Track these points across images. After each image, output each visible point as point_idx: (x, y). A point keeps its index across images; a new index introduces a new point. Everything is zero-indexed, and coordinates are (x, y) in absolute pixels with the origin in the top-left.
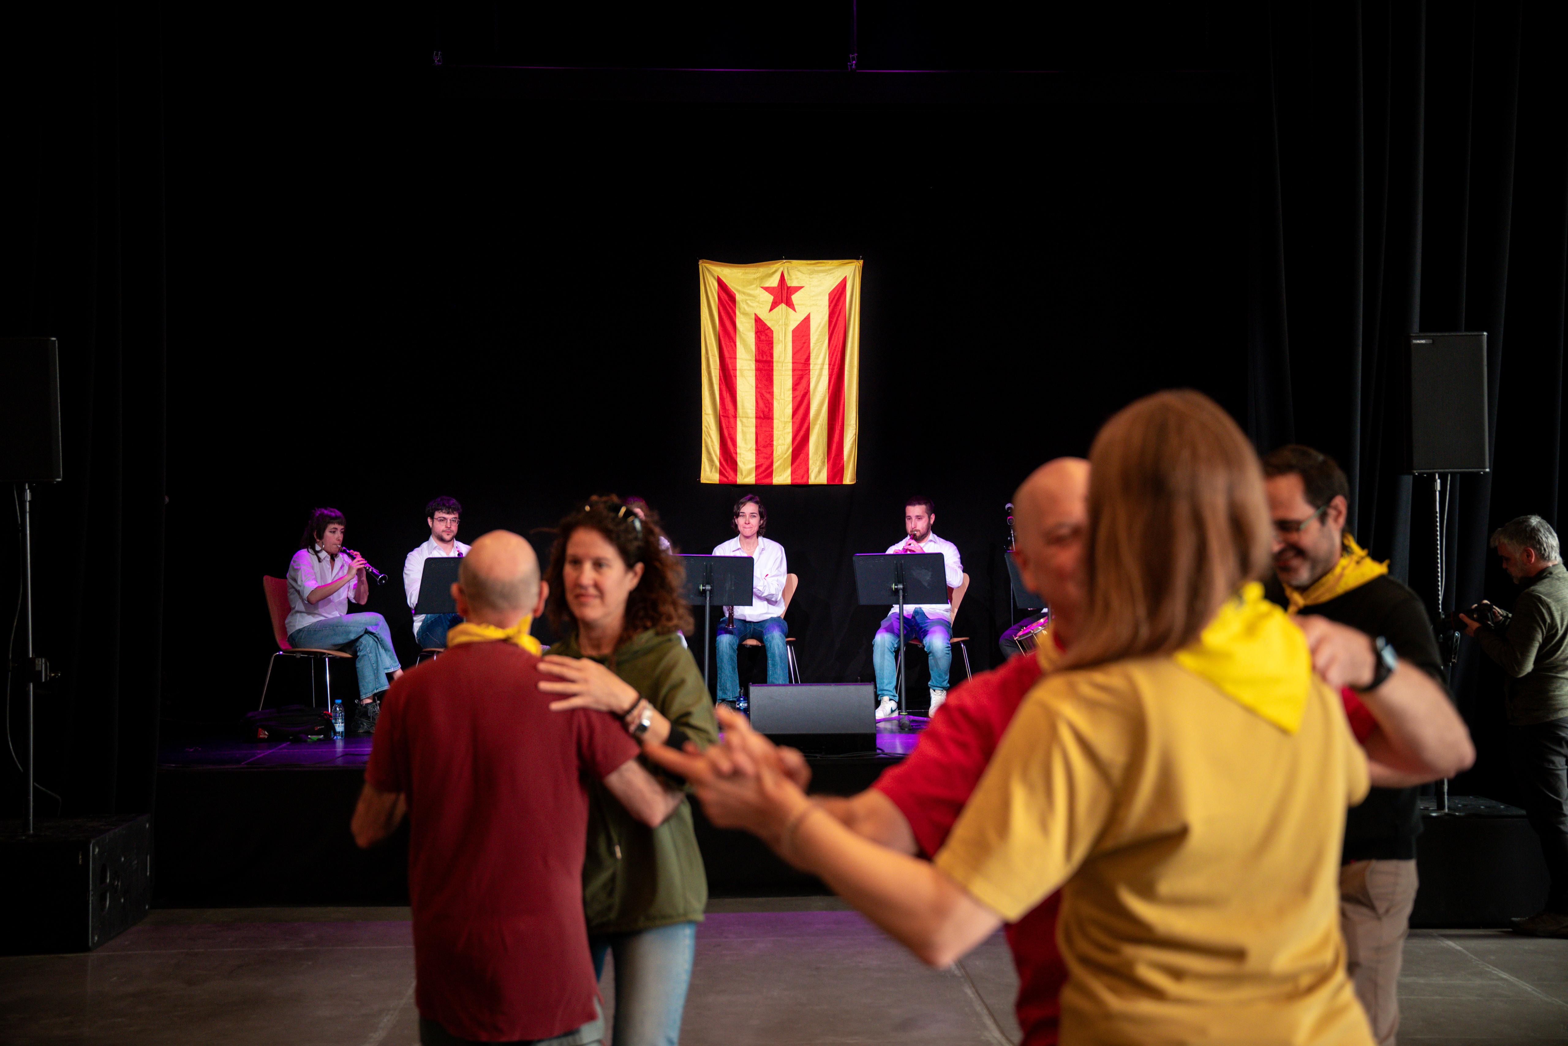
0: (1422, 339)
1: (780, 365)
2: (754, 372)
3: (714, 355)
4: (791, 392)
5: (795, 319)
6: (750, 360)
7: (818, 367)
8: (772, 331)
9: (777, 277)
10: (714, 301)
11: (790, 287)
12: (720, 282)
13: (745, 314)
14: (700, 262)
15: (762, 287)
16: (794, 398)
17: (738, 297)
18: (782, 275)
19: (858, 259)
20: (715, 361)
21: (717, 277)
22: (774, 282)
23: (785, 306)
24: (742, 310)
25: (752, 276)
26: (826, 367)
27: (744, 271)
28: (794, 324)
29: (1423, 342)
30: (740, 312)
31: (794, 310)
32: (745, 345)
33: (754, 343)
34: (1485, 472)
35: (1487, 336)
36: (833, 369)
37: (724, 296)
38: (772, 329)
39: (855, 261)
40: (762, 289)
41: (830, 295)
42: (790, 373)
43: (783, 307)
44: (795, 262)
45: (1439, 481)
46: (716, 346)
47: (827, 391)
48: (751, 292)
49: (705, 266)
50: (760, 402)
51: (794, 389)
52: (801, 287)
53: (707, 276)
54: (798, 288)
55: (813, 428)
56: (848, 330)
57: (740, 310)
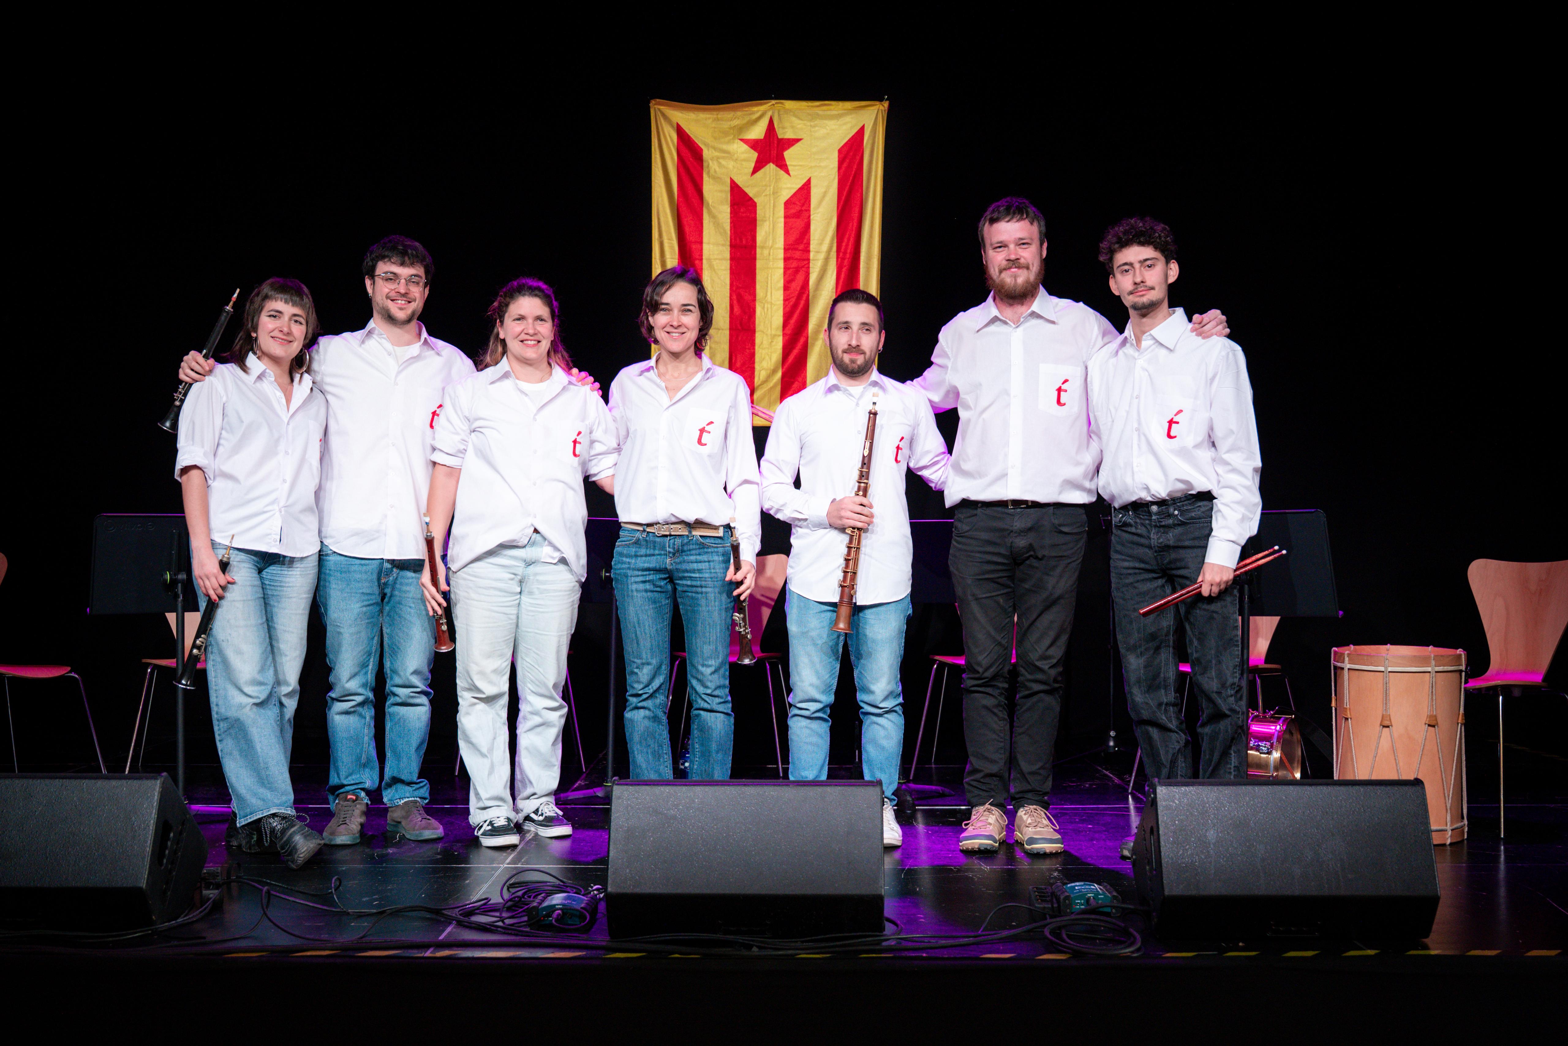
1: (766, 252)
2: (727, 264)
3: (670, 239)
4: (782, 292)
5: (789, 186)
6: (723, 245)
7: (822, 256)
8: (754, 205)
9: (763, 126)
10: (672, 158)
11: (782, 139)
12: (680, 131)
13: (717, 179)
14: (653, 102)
15: (742, 140)
16: (785, 300)
17: (707, 154)
18: (771, 122)
19: (881, 99)
20: (672, 247)
21: (676, 125)
22: (758, 132)
23: (774, 166)
24: (712, 172)
25: (726, 125)
26: (834, 254)
27: (715, 116)
28: (786, 194)
30: (709, 177)
31: (787, 172)
32: (717, 225)
33: (729, 221)
36: (843, 259)
37: (686, 153)
38: (755, 200)
39: (877, 103)
40: (742, 143)
41: (840, 151)
42: (781, 264)
43: (771, 168)
44: (789, 104)
46: (674, 225)
48: (725, 147)
49: (659, 110)
50: (736, 309)
51: (786, 288)
52: (798, 140)
53: (661, 124)
54: (791, 142)
55: (813, 344)
56: (866, 203)
57: (708, 172)
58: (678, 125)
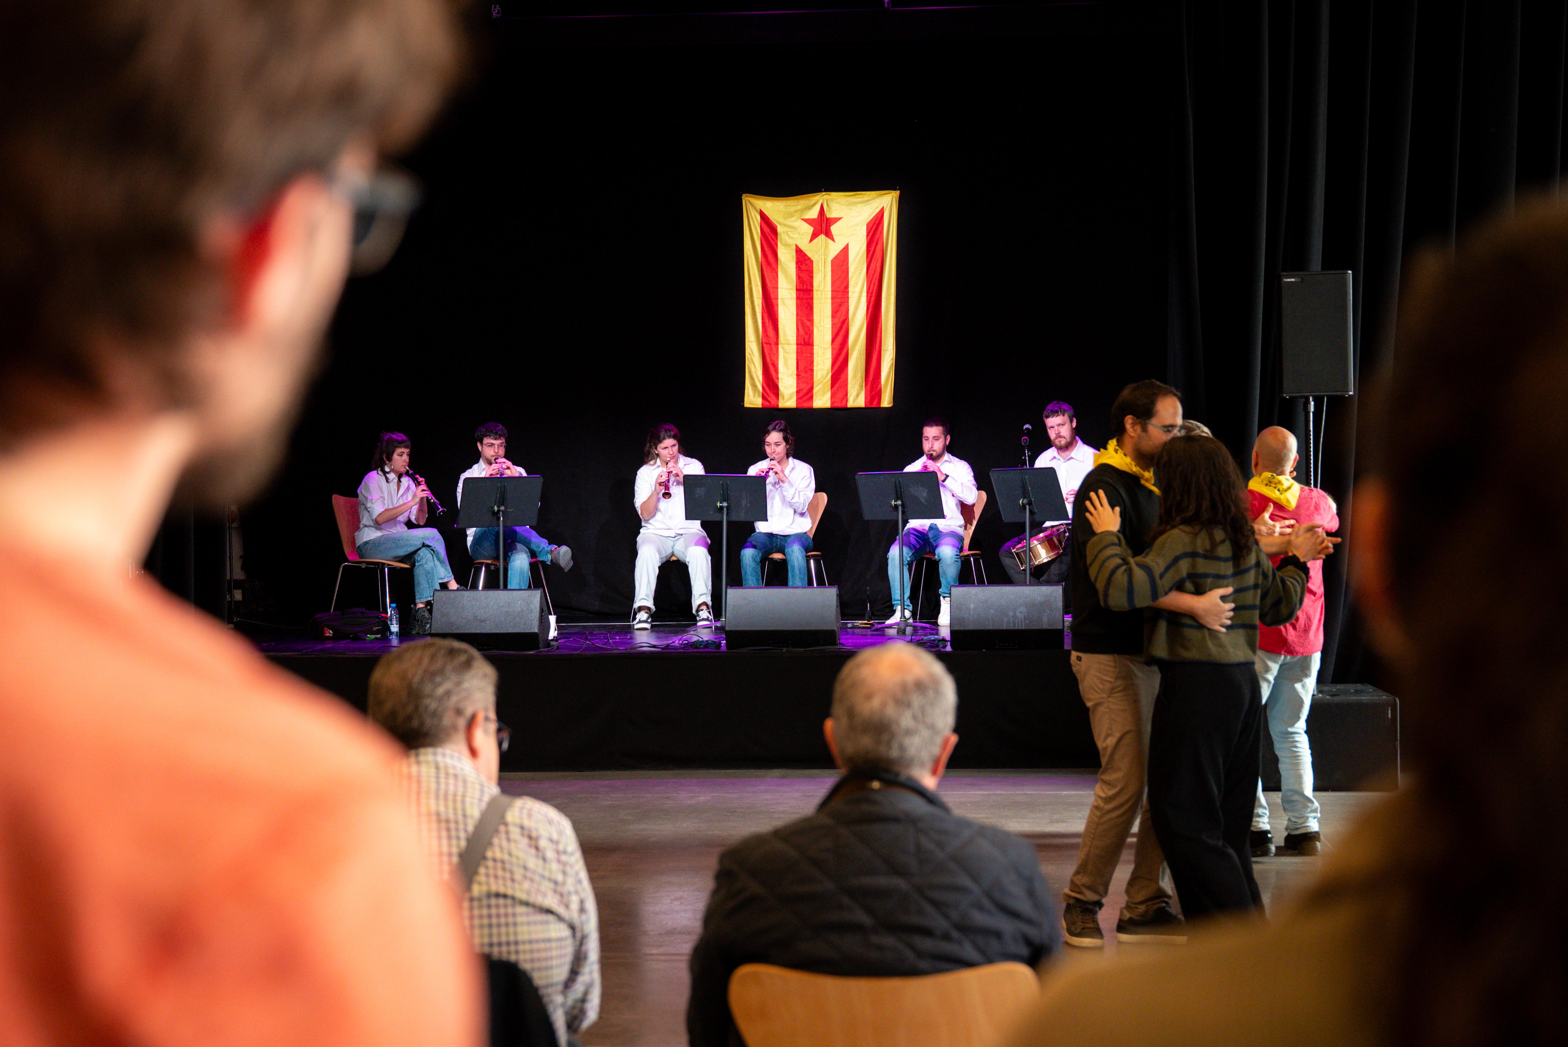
0: (1292, 278)
1: (819, 293)
2: (794, 301)
3: (757, 286)
4: (830, 319)
5: (835, 249)
6: (791, 289)
7: (857, 294)
8: (812, 262)
9: (817, 208)
10: (757, 233)
11: (829, 218)
12: (763, 216)
14: (744, 196)
15: (802, 219)
16: (833, 325)
17: (780, 229)
18: (822, 207)
19: (895, 189)
20: (758, 291)
21: (759, 211)
22: (814, 214)
23: (825, 236)
24: (783, 242)
25: (793, 209)
26: (864, 294)
27: (785, 204)
28: (833, 254)
29: (1293, 280)
30: (781, 243)
31: (833, 240)
32: (787, 276)
33: (795, 273)
34: (1350, 396)
35: (1352, 274)
36: (871, 296)
37: (767, 229)
38: (812, 259)
39: (892, 192)
40: (803, 221)
41: (867, 225)
42: (830, 301)
43: (822, 237)
44: (834, 194)
45: (1312, 403)
46: (759, 276)
47: (866, 317)
48: (792, 224)
49: (748, 200)
50: (801, 329)
51: (833, 317)
52: (840, 219)
53: (749, 209)
54: (837, 220)
55: (852, 354)
56: (886, 259)
57: (781, 240)
58: (760, 210)
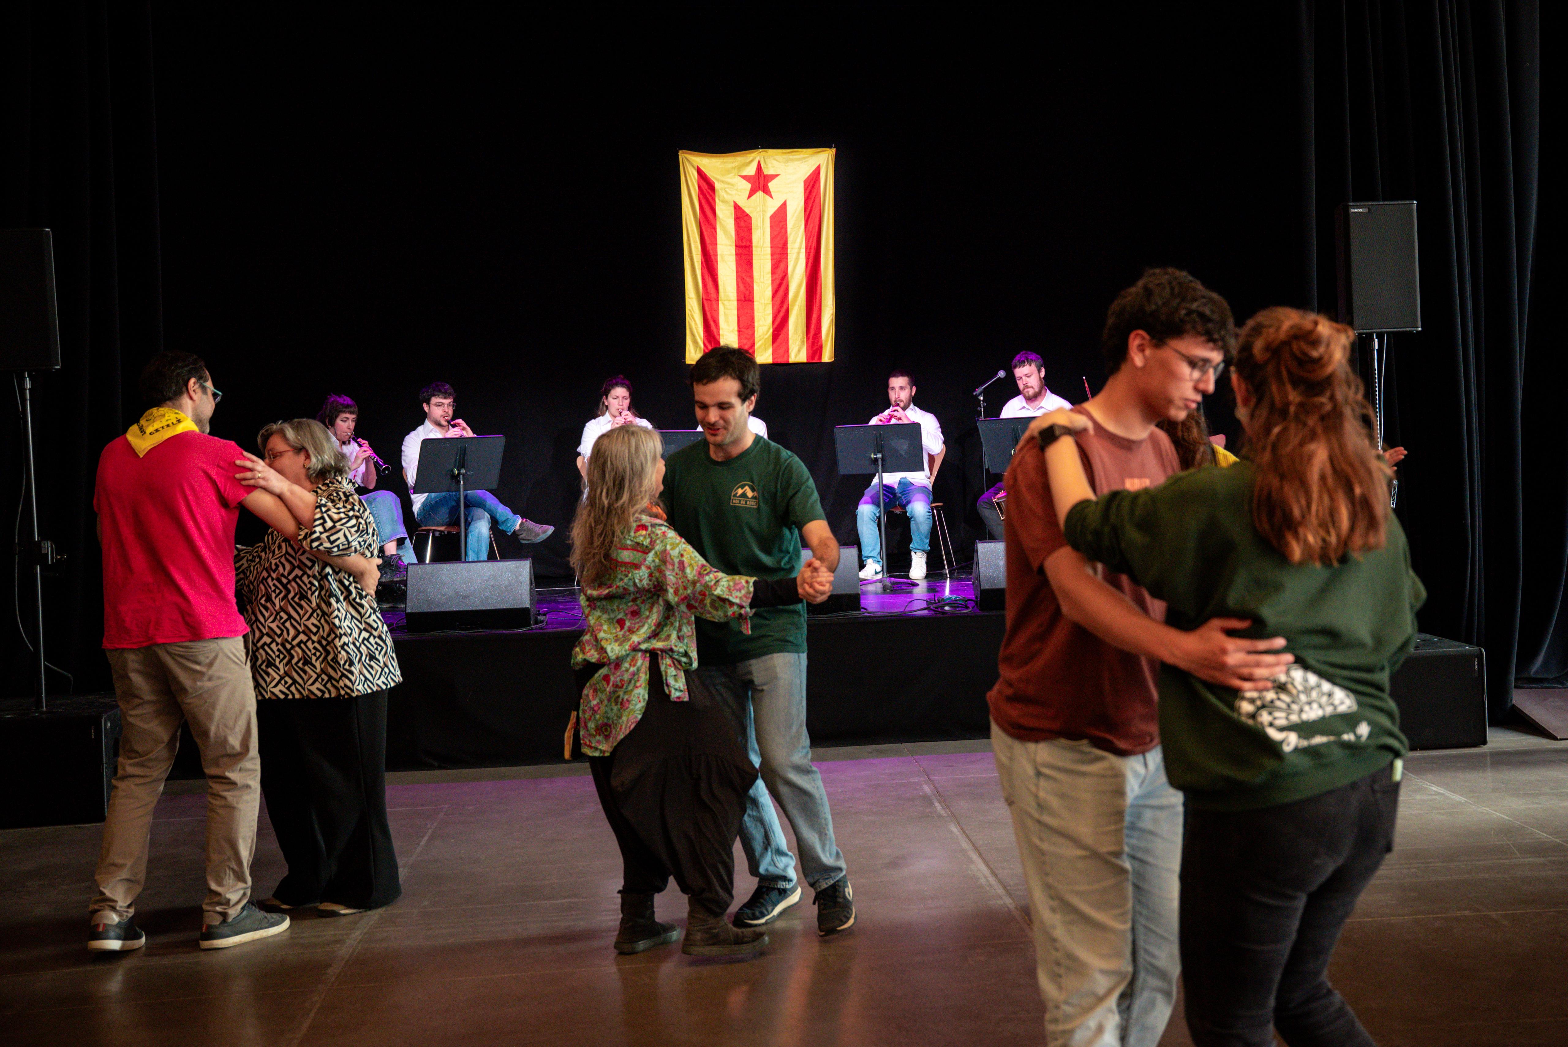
0: (1360, 208)
1: (759, 249)
2: (734, 258)
3: (695, 242)
4: (770, 275)
5: (772, 206)
6: (731, 245)
7: (796, 251)
8: (750, 218)
9: (754, 165)
10: (695, 189)
11: (767, 175)
12: (700, 172)
13: (724, 202)
14: (680, 153)
15: (740, 176)
16: (773, 280)
17: (717, 186)
18: (759, 164)
19: (830, 147)
20: (697, 247)
21: (696, 168)
22: (751, 170)
23: (762, 193)
24: (721, 198)
25: (730, 166)
26: (803, 251)
27: (722, 161)
28: (771, 211)
29: (1360, 210)
30: (719, 200)
31: (771, 197)
32: (725, 231)
33: (734, 229)
34: (1417, 332)
35: (1416, 204)
36: (809, 254)
37: (705, 186)
38: (751, 215)
39: (828, 149)
40: (740, 178)
41: (805, 182)
42: (769, 257)
43: (760, 194)
44: (771, 151)
45: (1376, 340)
46: (698, 234)
47: (805, 274)
48: (730, 181)
49: (685, 157)
50: (741, 286)
51: (773, 273)
52: (777, 175)
53: (686, 165)
54: (775, 176)
55: (792, 309)
56: (823, 215)
57: (719, 196)
58: (698, 167)
